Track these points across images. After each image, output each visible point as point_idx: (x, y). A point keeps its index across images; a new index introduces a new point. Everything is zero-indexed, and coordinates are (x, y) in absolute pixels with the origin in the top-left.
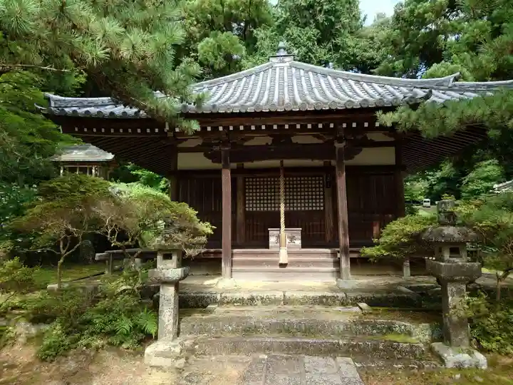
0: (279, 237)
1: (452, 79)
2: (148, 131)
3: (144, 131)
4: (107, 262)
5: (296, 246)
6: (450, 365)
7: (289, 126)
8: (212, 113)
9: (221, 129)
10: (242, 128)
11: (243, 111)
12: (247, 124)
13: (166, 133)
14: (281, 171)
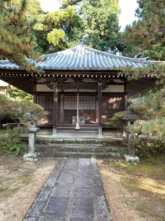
0: (76, 119)
1: (146, 59)
2: (24, 75)
3: (23, 75)
4: (7, 128)
5: (83, 123)
6: (127, 161)
7: (80, 76)
8: (50, 70)
9: (53, 76)
10: (62, 76)
11: (62, 69)
12: (64, 74)
13: (32, 76)
14: (78, 93)
